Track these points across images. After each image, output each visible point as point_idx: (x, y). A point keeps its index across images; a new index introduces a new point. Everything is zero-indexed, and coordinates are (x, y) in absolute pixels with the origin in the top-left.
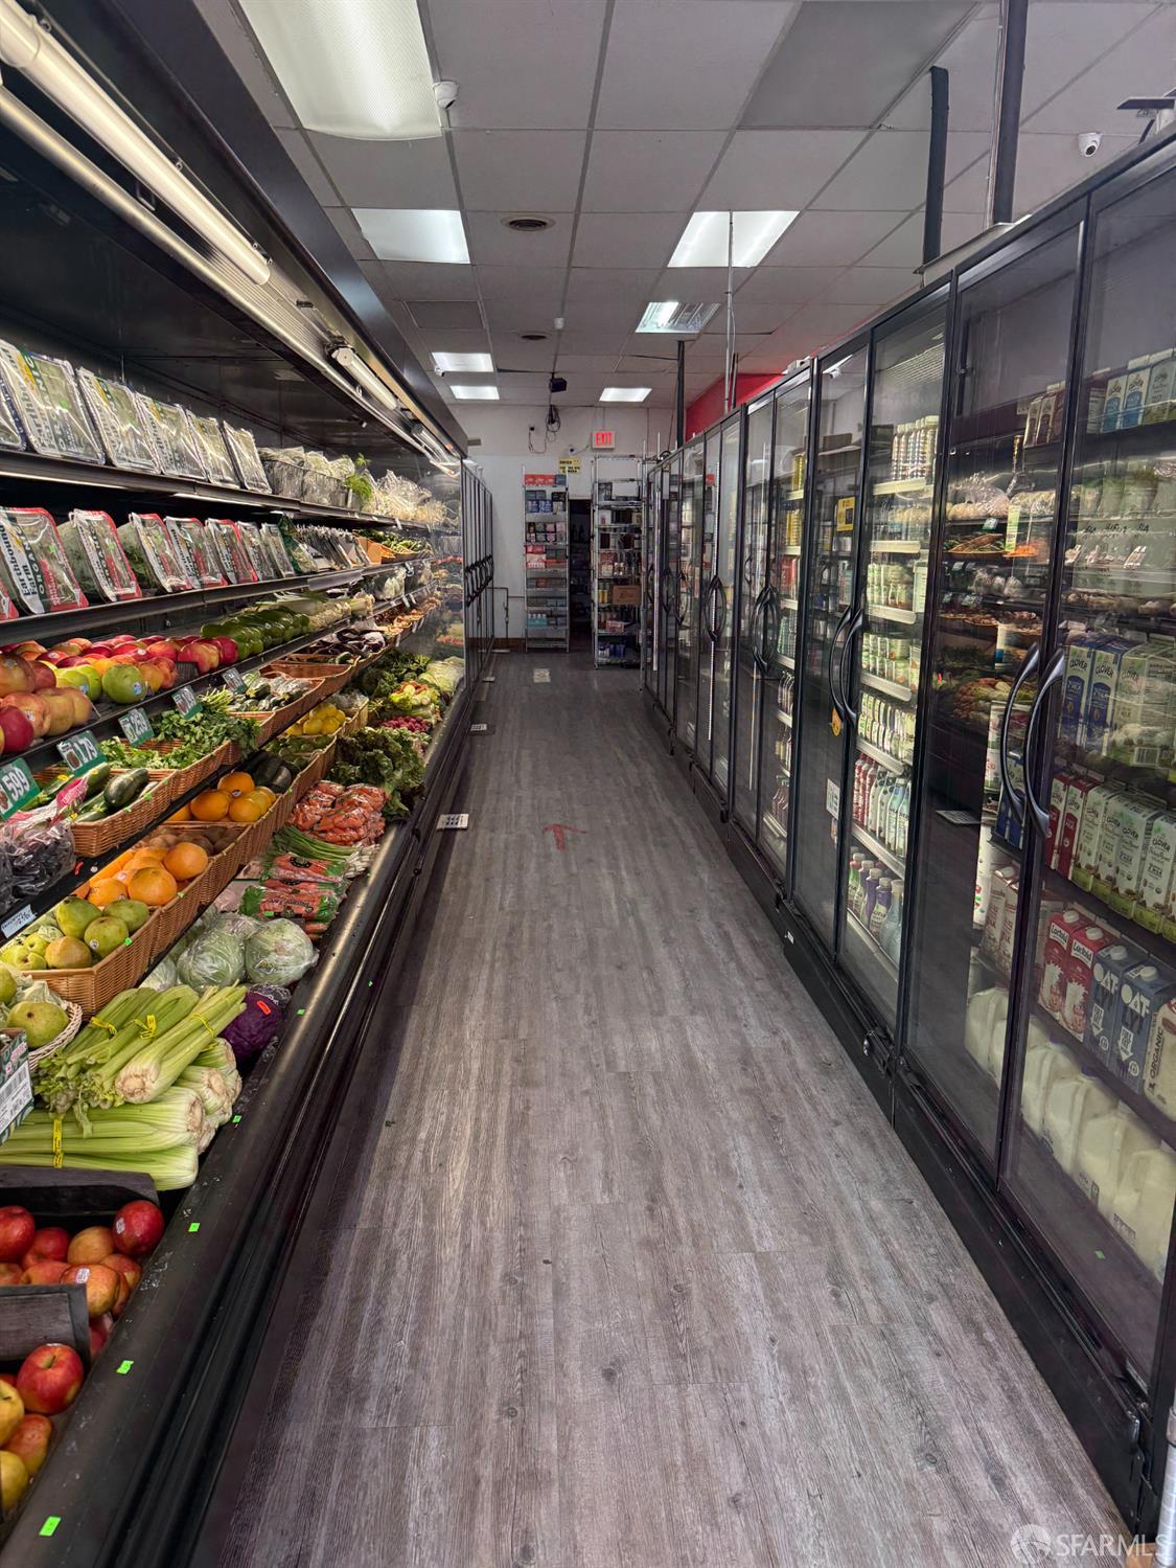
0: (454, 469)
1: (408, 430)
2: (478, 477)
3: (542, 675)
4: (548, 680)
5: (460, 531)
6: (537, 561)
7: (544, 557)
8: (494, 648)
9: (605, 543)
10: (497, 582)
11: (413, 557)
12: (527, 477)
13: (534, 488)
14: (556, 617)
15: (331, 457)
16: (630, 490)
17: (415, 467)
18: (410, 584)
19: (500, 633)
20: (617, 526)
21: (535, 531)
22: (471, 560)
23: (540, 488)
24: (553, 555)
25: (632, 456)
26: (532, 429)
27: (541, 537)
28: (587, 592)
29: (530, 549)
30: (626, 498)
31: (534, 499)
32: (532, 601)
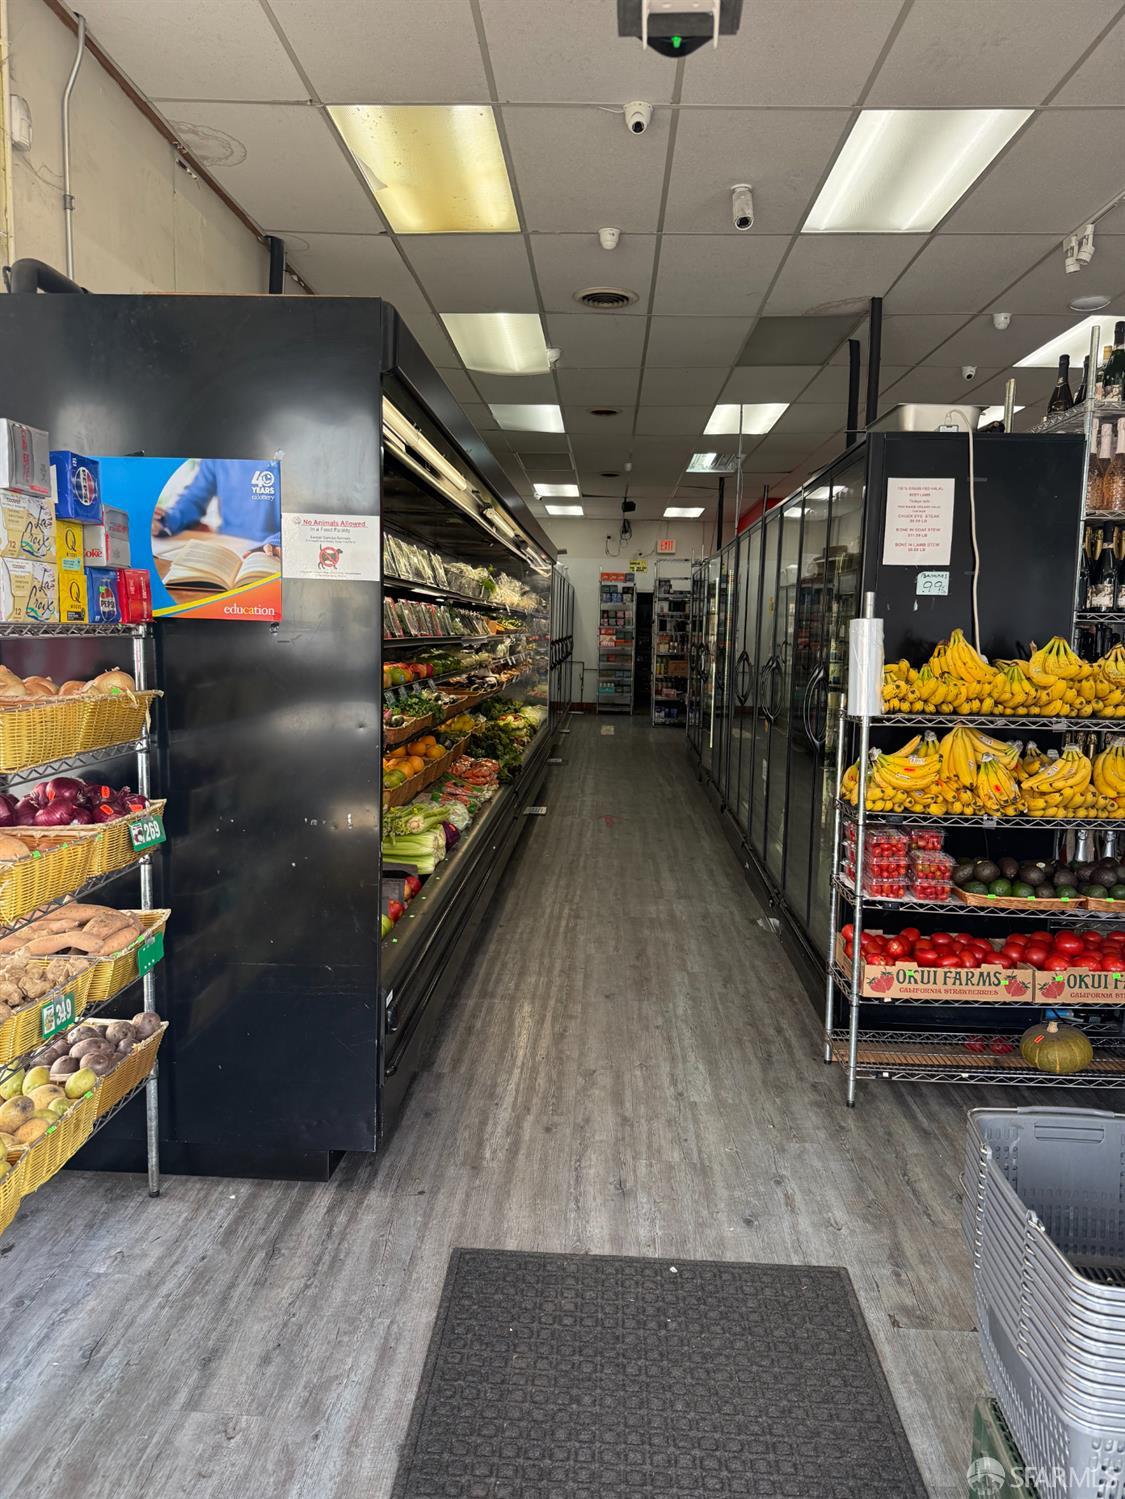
0: (547, 571)
1: (519, 548)
2: (564, 575)
3: (608, 730)
4: (613, 733)
5: (549, 616)
6: (608, 641)
7: (614, 638)
8: (570, 710)
9: (663, 626)
10: (576, 656)
11: (515, 632)
12: (603, 575)
13: (609, 583)
14: (623, 686)
15: (474, 567)
16: (687, 586)
17: (519, 570)
18: (512, 650)
19: (576, 699)
20: (675, 613)
21: (608, 617)
22: (556, 637)
23: (613, 583)
24: (622, 636)
25: (686, 560)
26: (609, 537)
27: (612, 621)
28: (648, 665)
29: (603, 632)
30: (681, 592)
31: (607, 592)
32: (602, 672)
